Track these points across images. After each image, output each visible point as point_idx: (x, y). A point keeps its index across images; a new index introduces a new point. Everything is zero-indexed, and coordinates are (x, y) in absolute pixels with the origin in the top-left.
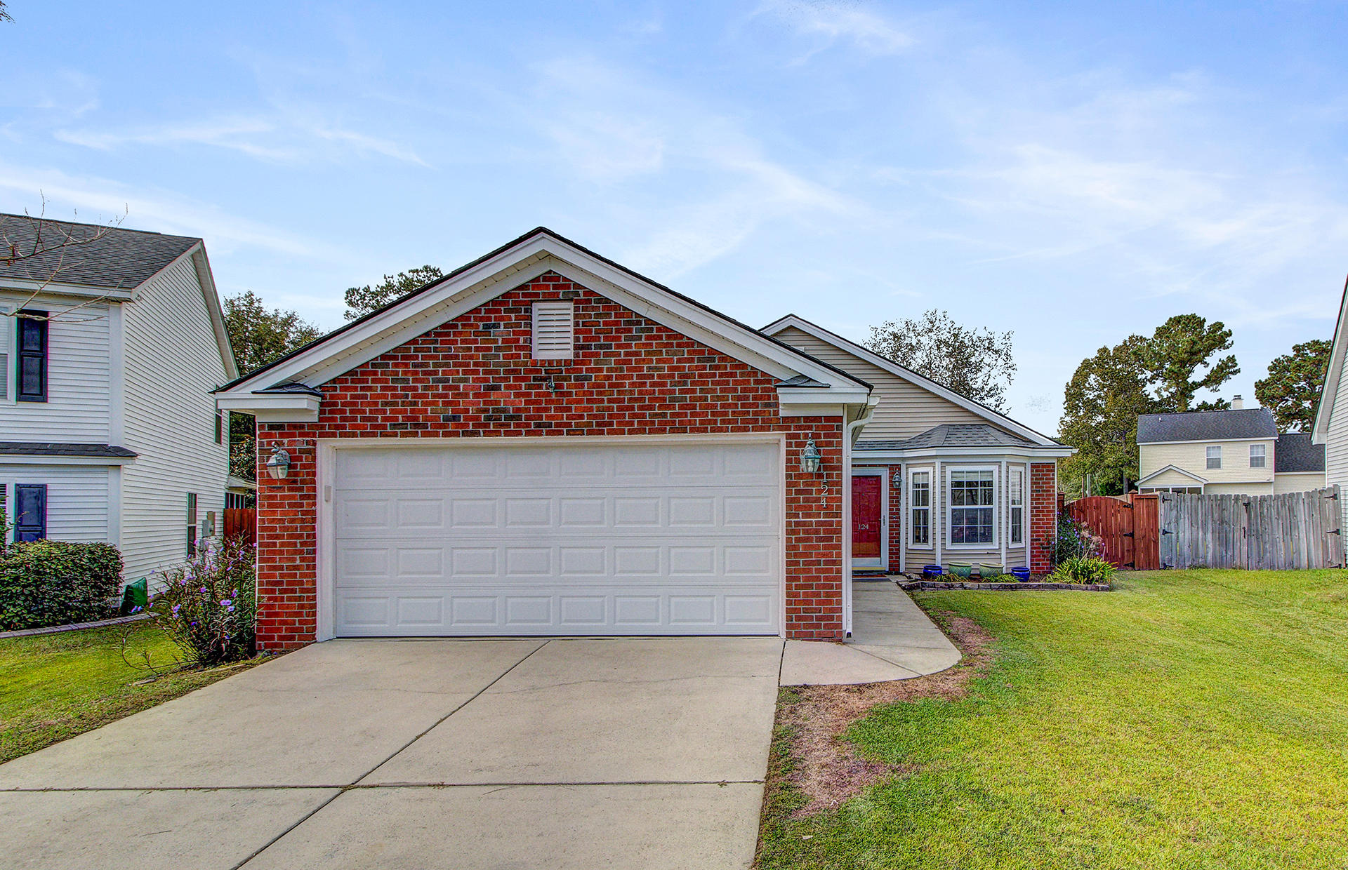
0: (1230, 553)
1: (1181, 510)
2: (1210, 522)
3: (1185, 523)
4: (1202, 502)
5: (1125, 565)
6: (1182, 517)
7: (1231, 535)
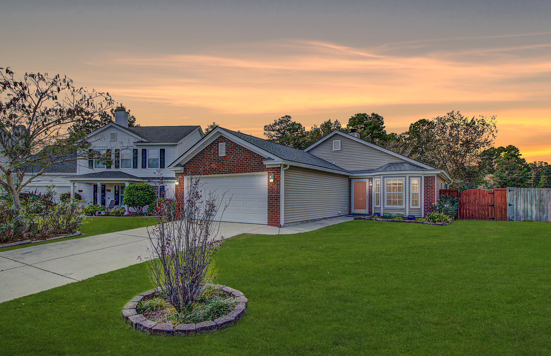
0: (545, 216)
1: (518, 195)
2: (534, 201)
3: (521, 201)
4: (530, 192)
5: (489, 219)
6: (519, 198)
7: (546, 207)
